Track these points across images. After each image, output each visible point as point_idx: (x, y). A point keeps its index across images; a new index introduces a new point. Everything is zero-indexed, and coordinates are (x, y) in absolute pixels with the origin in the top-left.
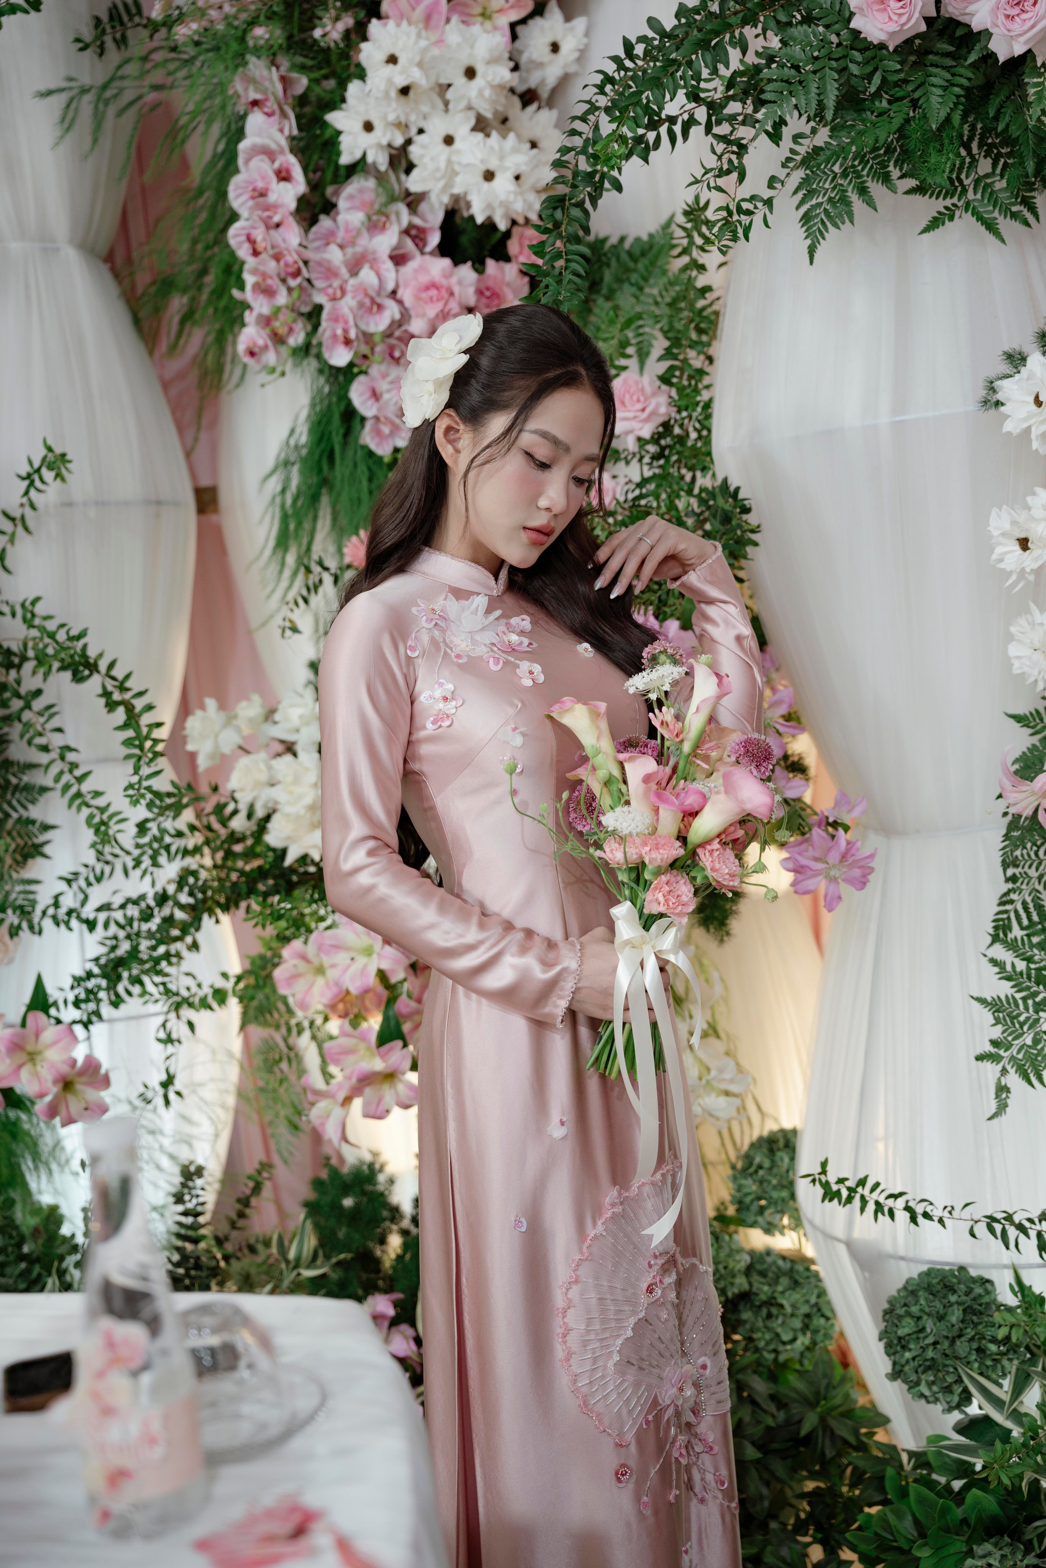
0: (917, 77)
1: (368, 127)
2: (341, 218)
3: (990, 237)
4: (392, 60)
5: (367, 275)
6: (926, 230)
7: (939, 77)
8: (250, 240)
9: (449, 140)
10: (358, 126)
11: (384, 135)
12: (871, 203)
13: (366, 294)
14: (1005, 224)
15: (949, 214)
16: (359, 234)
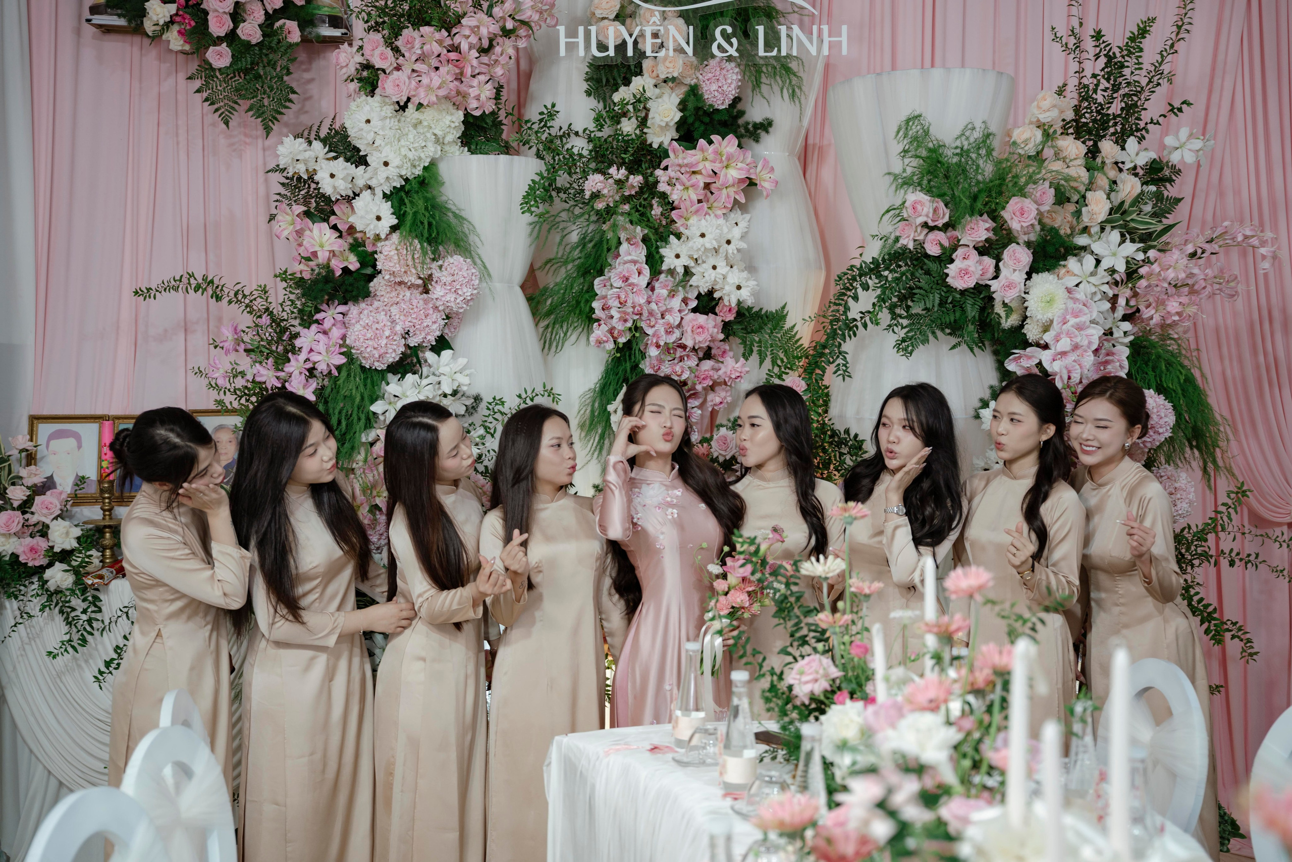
0: (963, 299)
1: (678, 256)
2: (656, 291)
3: (971, 354)
4: (703, 235)
5: (668, 317)
6: (951, 349)
7: (970, 301)
8: (619, 297)
9: (714, 268)
10: (673, 256)
11: (684, 261)
12: (936, 338)
13: (671, 327)
14: (976, 350)
15: (959, 344)
16: (665, 299)
